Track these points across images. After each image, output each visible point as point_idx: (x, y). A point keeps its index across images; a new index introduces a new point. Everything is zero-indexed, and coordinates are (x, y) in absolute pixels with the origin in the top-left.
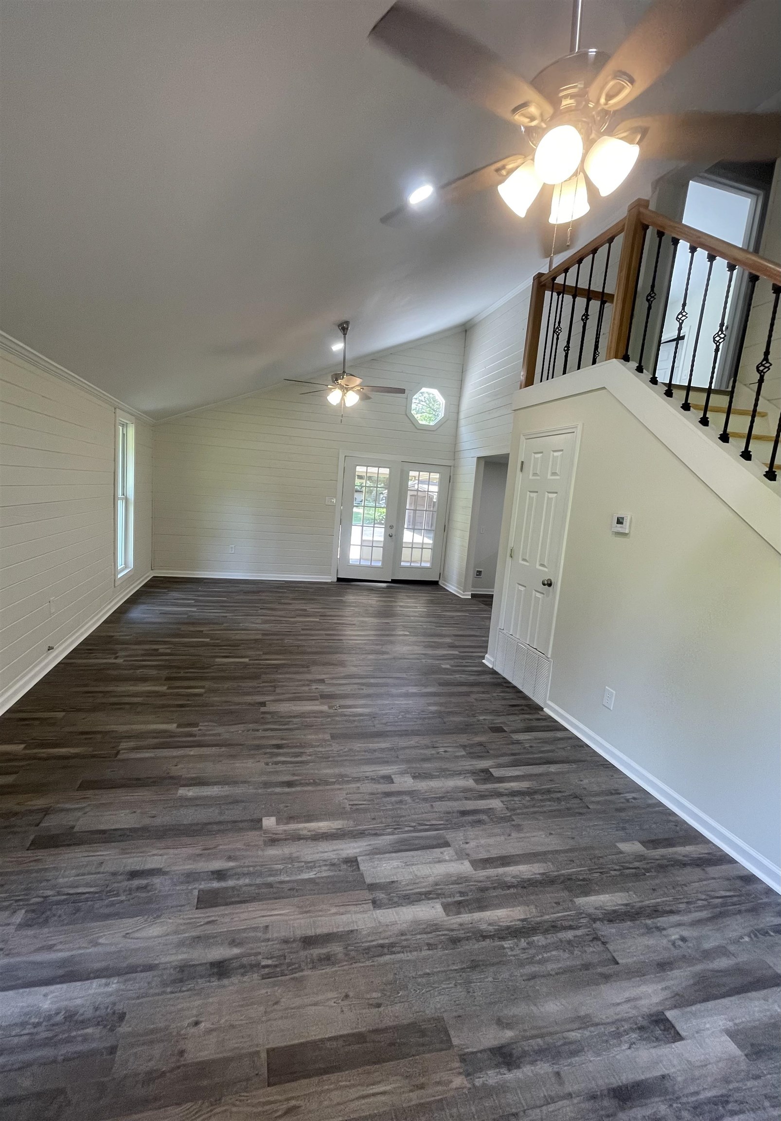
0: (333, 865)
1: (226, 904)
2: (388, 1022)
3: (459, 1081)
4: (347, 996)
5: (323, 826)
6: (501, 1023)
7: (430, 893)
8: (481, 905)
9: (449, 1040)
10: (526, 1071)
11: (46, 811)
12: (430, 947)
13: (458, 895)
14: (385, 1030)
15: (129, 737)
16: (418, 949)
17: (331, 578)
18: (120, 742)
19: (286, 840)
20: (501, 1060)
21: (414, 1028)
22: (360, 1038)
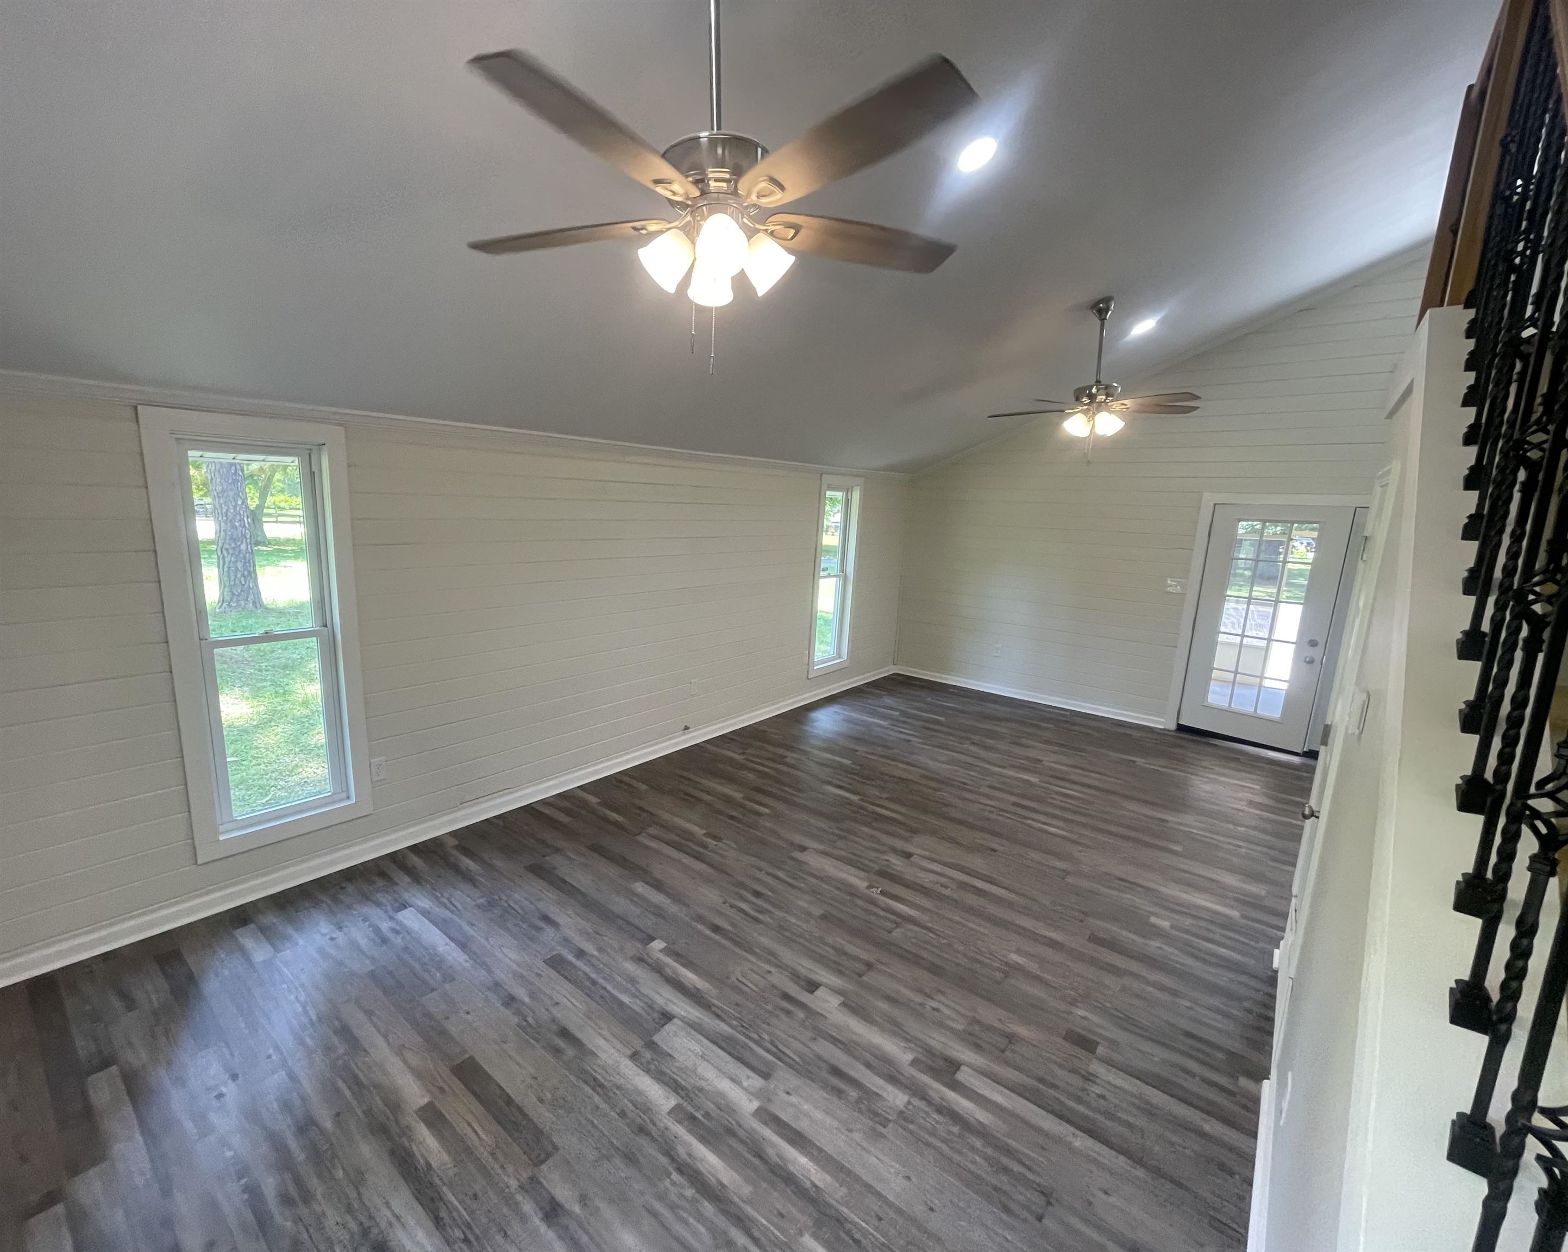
0: (651, 1007)
1: (559, 972)
2: (532, 1114)
3: (513, 1183)
4: (536, 1078)
5: (689, 977)
6: (583, 1200)
7: (683, 1088)
8: (709, 1137)
9: (542, 1162)
10: (549, 1235)
11: (557, 850)
12: (622, 1114)
13: (702, 1112)
14: (525, 1115)
15: (665, 826)
16: (613, 1107)
17: (1164, 722)
18: (651, 826)
19: (648, 965)
20: (548, 1209)
21: (539, 1133)
22: (509, 1101)
